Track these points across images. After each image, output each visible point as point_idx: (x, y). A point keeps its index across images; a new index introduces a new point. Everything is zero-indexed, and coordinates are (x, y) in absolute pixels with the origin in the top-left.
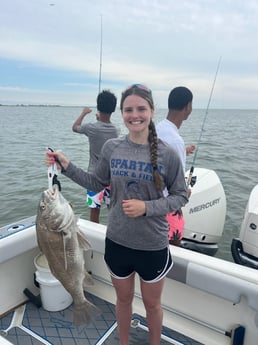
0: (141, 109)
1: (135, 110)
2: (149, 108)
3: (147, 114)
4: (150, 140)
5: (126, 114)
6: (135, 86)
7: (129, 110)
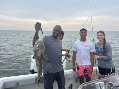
0: (101, 35)
1: (100, 36)
2: (103, 35)
3: (103, 37)
4: (104, 42)
5: (98, 37)
6: (100, 31)
7: (98, 36)
